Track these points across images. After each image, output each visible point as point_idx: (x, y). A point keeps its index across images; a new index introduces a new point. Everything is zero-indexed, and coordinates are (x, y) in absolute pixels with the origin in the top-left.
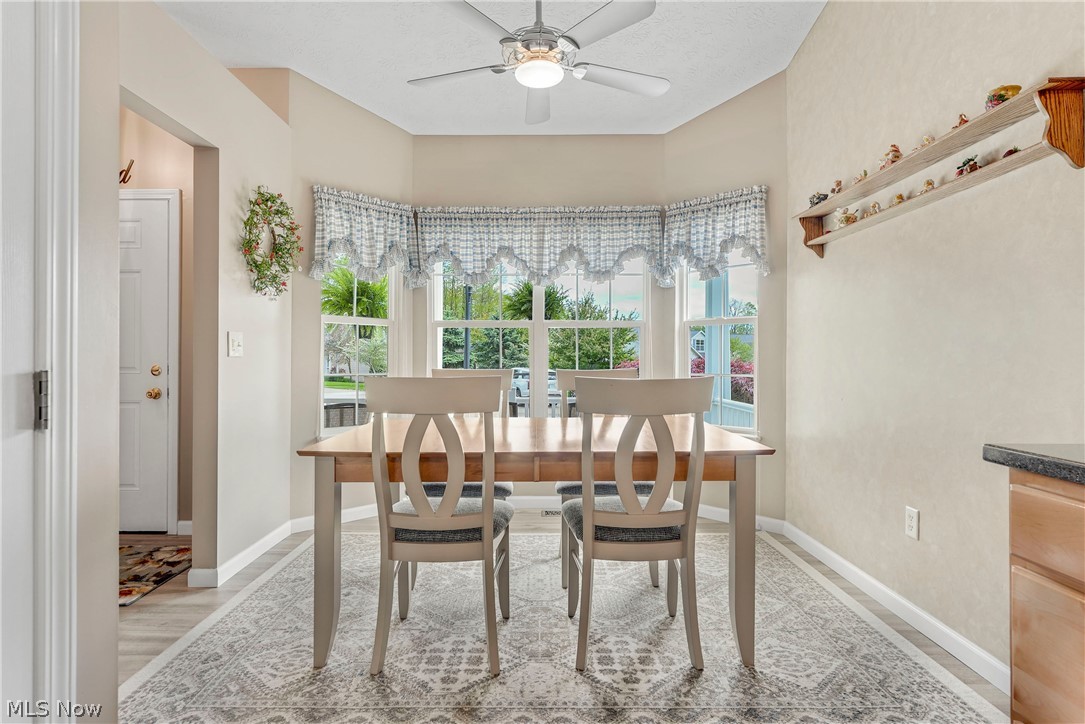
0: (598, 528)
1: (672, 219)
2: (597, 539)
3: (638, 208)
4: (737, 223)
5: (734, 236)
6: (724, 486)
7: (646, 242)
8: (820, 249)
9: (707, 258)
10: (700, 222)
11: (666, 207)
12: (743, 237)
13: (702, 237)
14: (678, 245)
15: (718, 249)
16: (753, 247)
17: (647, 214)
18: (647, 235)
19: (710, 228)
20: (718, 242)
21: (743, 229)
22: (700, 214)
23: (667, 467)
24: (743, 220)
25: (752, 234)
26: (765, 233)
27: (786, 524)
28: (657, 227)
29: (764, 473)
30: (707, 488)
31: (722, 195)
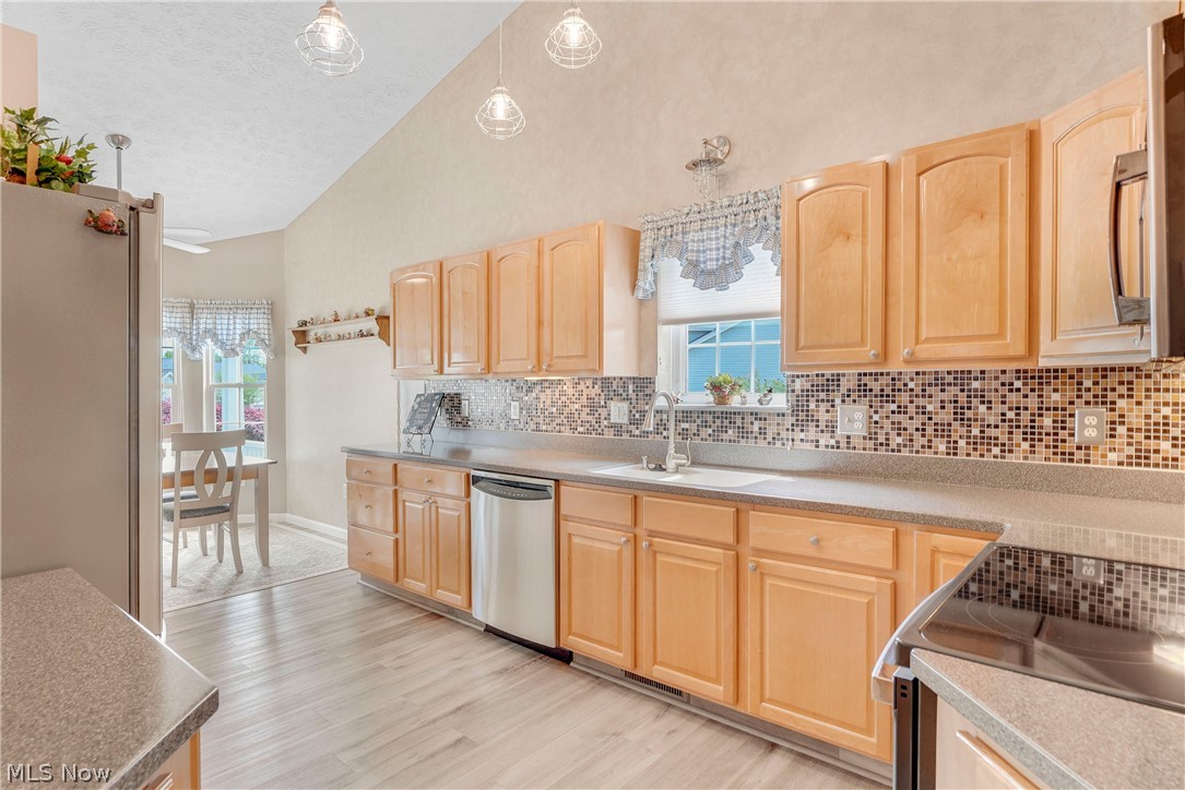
0: (182, 512)
1: (200, 311)
2: (181, 518)
3: (171, 299)
4: (252, 321)
5: (250, 330)
6: (252, 482)
7: (178, 326)
8: (304, 350)
9: (229, 343)
10: (223, 316)
11: (195, 301)
12: (256, 332)
13: (225, 327)
14: (206, 331)
15: (238, 337)
16: (263, 340)
17: (179, 305)
18: (178, 320)
19: (232, 322)
20: (238, 332)
21: (255, 326)
22: (223, 311)
23: (223, 475)
24: (256, 321)
25: (262, 331)
26: (271, 332)
27: (288, 515)
28: (188, 315)
29: (272, 473)
30: (243, 483)
31: (240, 301)
